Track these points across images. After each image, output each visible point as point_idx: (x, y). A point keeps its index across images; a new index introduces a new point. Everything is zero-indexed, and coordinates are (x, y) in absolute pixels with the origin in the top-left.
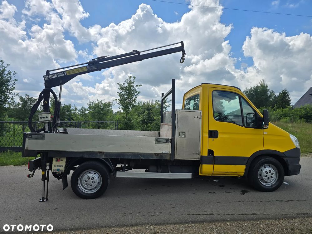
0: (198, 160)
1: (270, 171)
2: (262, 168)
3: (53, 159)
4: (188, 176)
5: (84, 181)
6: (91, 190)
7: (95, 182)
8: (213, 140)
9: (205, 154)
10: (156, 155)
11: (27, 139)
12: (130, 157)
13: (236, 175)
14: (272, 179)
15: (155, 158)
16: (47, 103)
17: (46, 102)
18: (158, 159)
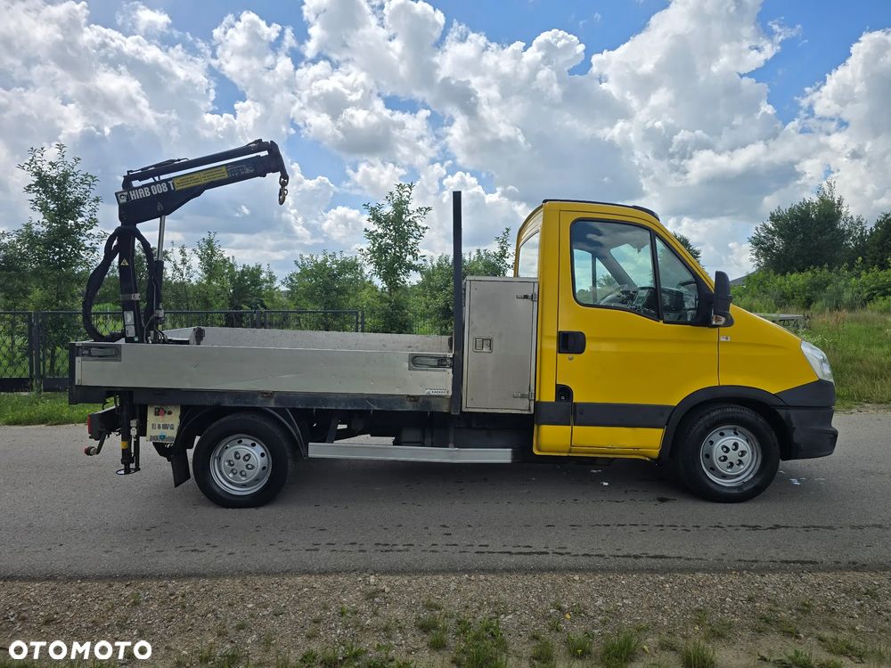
0: (526, 412)
1: (736, 445)
2: (714, 436)
3: (149, 408)
4: (503, 456)
5: (226, 464)
6: (244, 486)
7: (253, 467)
8: (571, 359)
9: (548, 395)
10: (411, 401)
11: (78, 359)
12: (343, 404)
13: (638, 454)
14: (742, 467)
15: (409, 407)
16: (127, 264)
17: (125, 261)
18: (418, 409)
